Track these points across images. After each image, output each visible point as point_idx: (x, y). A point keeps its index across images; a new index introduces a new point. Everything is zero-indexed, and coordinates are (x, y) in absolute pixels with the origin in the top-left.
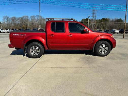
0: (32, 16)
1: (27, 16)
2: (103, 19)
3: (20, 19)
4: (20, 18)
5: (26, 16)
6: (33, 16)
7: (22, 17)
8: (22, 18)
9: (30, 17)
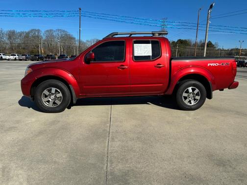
0: (47, 31)
1: (39, 31)
2: (180, 40)
3: (23, 35)
4: (23, 33)
5: (36, 30)
6: (51, 30)
7: (27, 31)
8: (28, 33)
9: (43, 32)
